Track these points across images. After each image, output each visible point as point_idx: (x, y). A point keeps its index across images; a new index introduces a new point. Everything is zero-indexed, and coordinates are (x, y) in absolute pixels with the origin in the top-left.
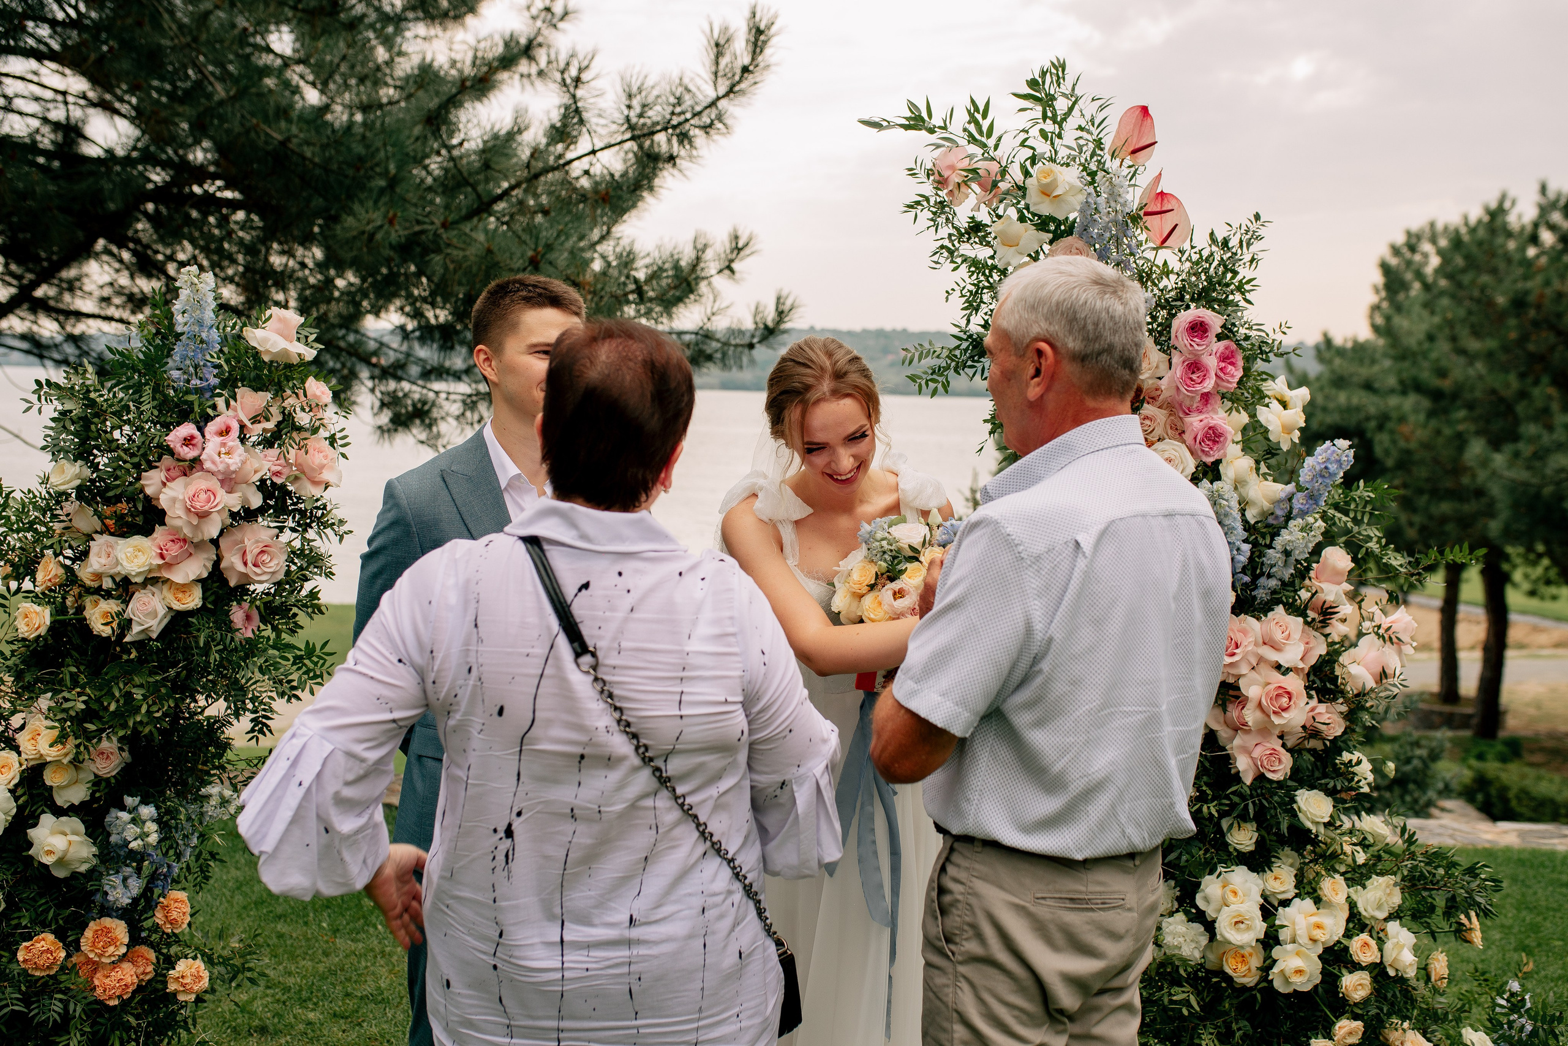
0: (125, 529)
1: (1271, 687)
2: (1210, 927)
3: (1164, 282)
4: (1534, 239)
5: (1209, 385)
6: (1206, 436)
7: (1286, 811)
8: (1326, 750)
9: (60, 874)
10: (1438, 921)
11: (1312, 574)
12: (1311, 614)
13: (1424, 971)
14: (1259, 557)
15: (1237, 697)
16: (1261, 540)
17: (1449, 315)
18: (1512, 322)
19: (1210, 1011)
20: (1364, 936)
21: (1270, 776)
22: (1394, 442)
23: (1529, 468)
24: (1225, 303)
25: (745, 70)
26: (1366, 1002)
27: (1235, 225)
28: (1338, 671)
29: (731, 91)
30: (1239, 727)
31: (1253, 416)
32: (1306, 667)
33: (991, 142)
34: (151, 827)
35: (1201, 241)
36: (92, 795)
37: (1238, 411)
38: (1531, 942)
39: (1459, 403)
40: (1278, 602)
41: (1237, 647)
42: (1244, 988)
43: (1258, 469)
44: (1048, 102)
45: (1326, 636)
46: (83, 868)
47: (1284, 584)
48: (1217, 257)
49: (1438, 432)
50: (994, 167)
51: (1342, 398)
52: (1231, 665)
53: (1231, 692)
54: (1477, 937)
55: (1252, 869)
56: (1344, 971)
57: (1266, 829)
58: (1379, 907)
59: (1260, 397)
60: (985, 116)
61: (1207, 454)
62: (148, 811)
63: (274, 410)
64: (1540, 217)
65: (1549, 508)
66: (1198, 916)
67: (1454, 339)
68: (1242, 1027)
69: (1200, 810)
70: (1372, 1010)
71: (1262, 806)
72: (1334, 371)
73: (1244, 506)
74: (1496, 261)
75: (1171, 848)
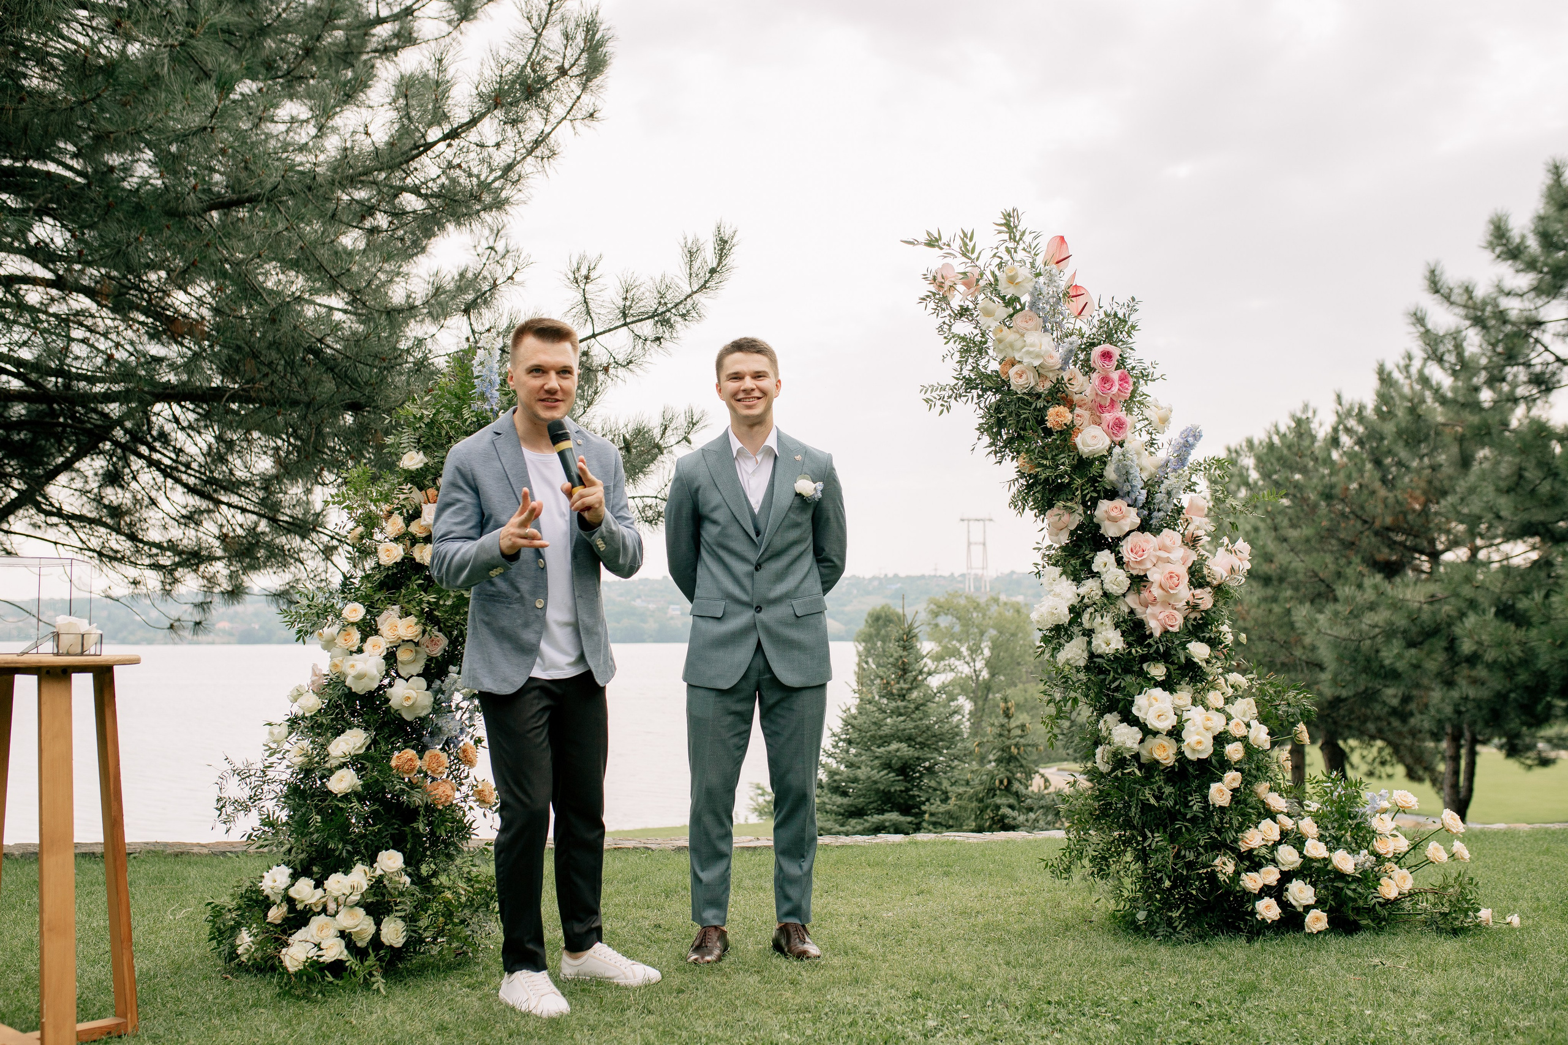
1: (1167, 571)
2: (1142, 726)
4: (1335, 442)
5: (1115, 390)
6: (1115, 424)
7: (1183, 654)
8: (1203, 617)
9: (408, 717)
11: (1184, 511)
12: (1186, 539)
14: (1152, 499)
15: (1147, 585)
16: (1152, 489)
18: (1324, 512)
20: (1237, 719)
21: (1170, 629)
23: (1349, 625)
24: (1121, 341)
25: (713, 271)
26: (1239, 761)
27: (1121, 304)
28: (1205, 571)
29: (703, 287)
30: (1147, 603)
32: (1187, 565)
33: (974, 256)
36: (427, 668)
40: (1165, 526)
41: (1144, 552)
42: (1168, 766)
45: (1197, 551)
46: (423, 713)
47: (1168, 515)
50: (977, 272)
52: (1141, 563)
53: (1143, 581)
54: (1306, 737)
55: (1165, 689)
56: (1227, 744)
57: (1172, 663)
58: (1244, 715)
60: (971, 240)
61: (1116, 435)
64: (1340, 422)
65: (1368, 660)
66: (1133, 721)
67: (1276, 529)
68: (1168, 790)
69: (1130, 653)
70: (1246, 767)
71: (1168, 648)
73: (1140, 469)
74: (1305, 460)
75: (1114, 680)
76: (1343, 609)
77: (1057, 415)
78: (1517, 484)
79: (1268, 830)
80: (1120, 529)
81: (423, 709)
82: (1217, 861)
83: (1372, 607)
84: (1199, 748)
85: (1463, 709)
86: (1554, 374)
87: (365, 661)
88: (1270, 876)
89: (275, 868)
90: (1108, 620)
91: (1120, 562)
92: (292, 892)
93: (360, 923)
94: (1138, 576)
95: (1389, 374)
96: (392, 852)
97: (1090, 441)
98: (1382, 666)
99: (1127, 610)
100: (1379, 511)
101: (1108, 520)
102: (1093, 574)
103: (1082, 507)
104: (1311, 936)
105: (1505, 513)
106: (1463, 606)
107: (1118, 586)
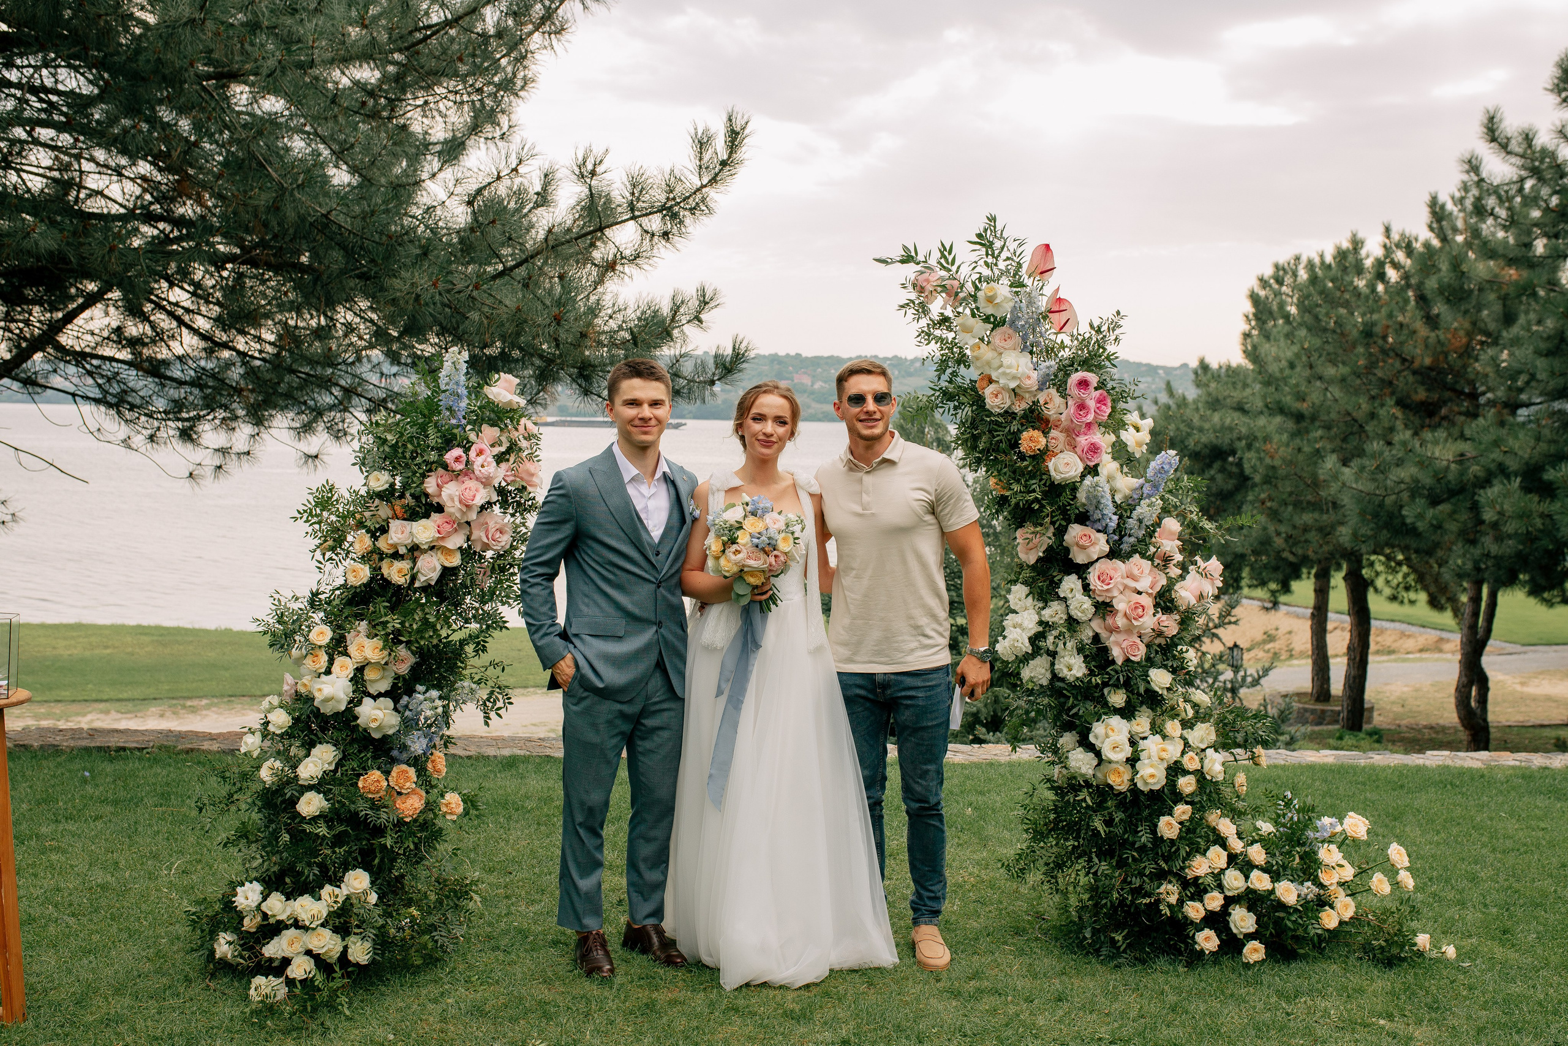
0: (412, 515)
1: (1132, 603)
2: (1098, 754)
3: (1062, 354)
4: (1381, 276)
5: (1090, 418)
6: (1090, 449)
7: (1143, 681)
8: (1167, 644)
9: (376, 736)
10: (1239, 751)
11: (1156, 535)
12: (1157, 561)
13: (1230, 780)
14: (1123, 524)
15: (1112, 611)
16: (1124, 514)
17: (1307, 345)
18: (1360, 349)
19: (1100, 806)
20: (1191, 754)
21: (1133, 659)
22: (1260, 459)
23: (1374, 480)
24: (1100, 367)
25: (724, 164)
26: (1193, 794)
27: (1105, 318)
28: (1174, 596)
29: (713, 180)
30: (1112, 630)
31: (1118, 437)
32: (1154, 592)
33: (954, 268)
34: (439, 703)
35: (1084, 329)
36: (394, 686)
37: (1109, 434)
39: (1317, 424)
40: (1135, 551)
41: (1111, 580)
42: (1121, 793)
43: (1122, 471)
44: (989, 246)
45: (1166, 574)
46: (391, 732)
47: (1139, 541)
48: (1094, 338)
49: (1299, 450)
50: (956, 284)
51: (1216, 418)
52: (1108, 590)
53: (1108, 608)
54: (1263, 762)
55: (1123, 718)
56: (1180, 776)
57: (1132, 692)
58: (1202, 741)
59: (1122, 425)
60: (950, 253)
61: (1090, 460)
62: (434, 693)
63: (503, 439)
64: (1386, 257)
65: (1391, 516)
66: (1090, 747)
67: (1311, 367)
68: (1119, 816)
69: (1090, 682)
70: (1197, 799)
71: (1128, 678)
72: (1209, 394)
73: (1113, 492)
74: (1347, 296)
75: (1073, 707)
76: (1370, 464)
77: (1031, 440)
78: (1558, 348)
79: (1217, 857)
80: (1089, 556)
81: (391, 727)
82: (1162, 889)
83: (1399, 463)
84: (1151, 781)
87: (333, 684)
88: (1214, 900)
89: (247, 884)
90: (1071, 646)
91: (1086, 588)
92: (264, 907)
93: (327, 943)
94: (1104, 604)
95: (1443, 207)
96: (359, 872)
97: (1062, 468)
98: (1404, 524)
99: (1091, 634)
100: (1418, 351)
101: (1077, 544)
102: (1059, 598)
103: (1052, 530)
104: (1247, 966)
105: (1542, 376)
106: (1493, 466)
107: (1083, 612)
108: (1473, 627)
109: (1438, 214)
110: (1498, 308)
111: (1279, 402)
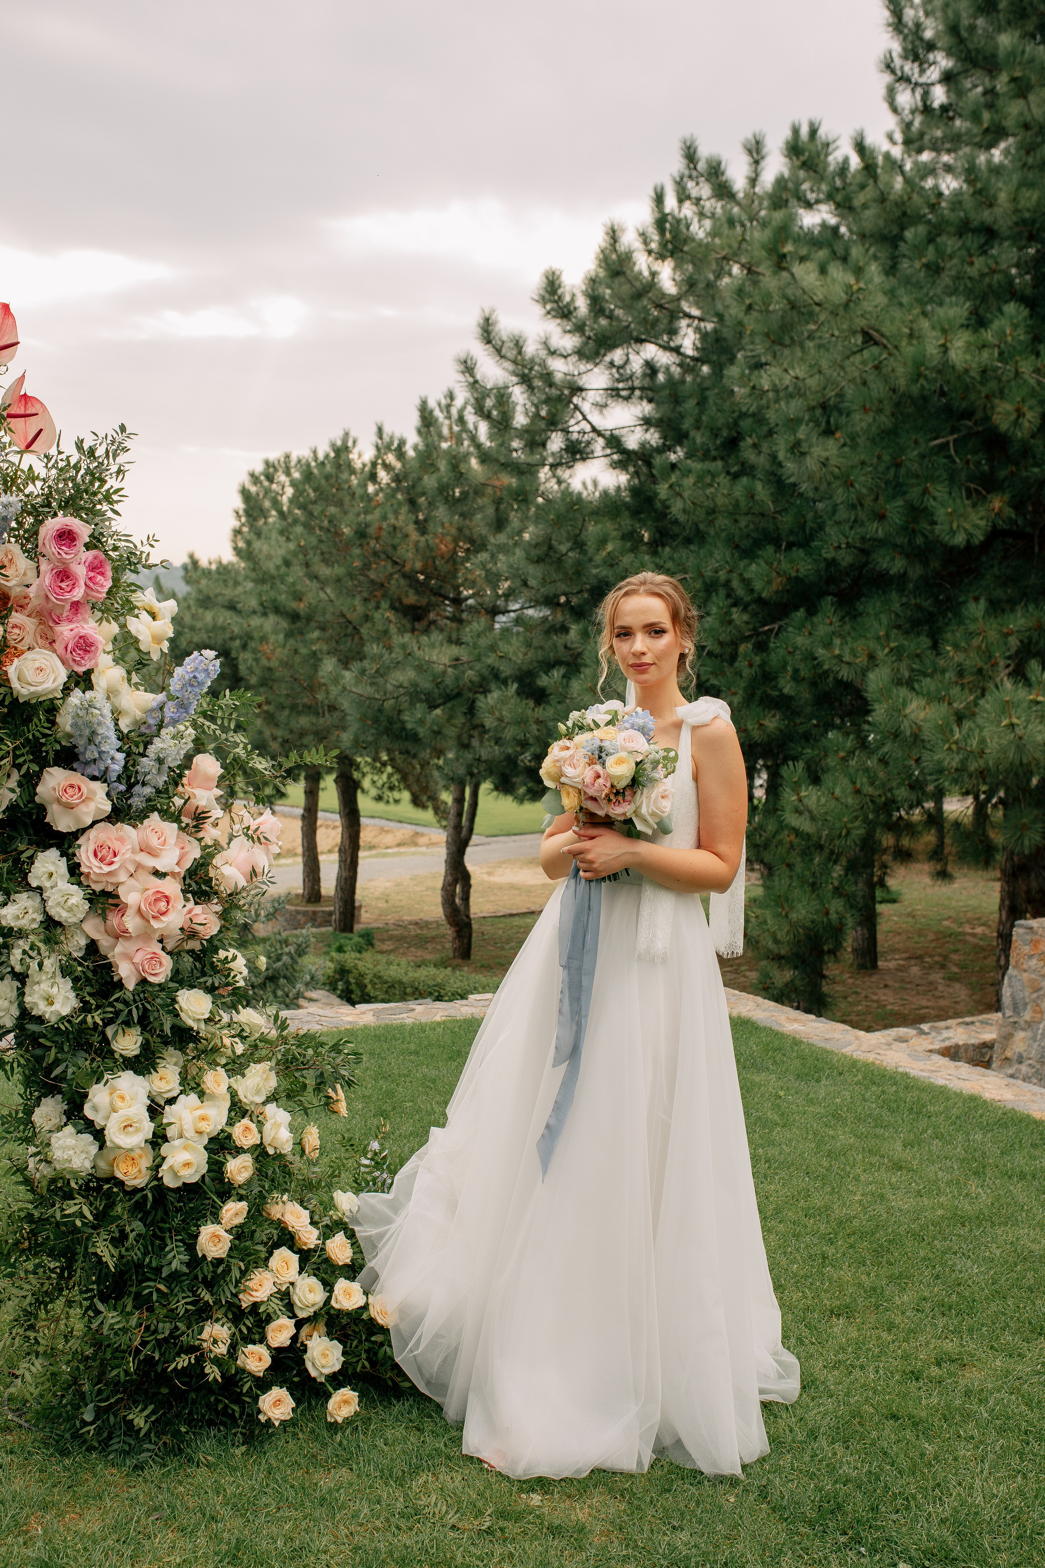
1: (150, 892)
2: (99, 1135)
3: (30, 488)
4: (373, 477)
5: (78, 593)
6: (77, 645)
7: (169, 1012)
8: (203, 950)
10: (309, 1097)
11: (185, 780)
12: (185, 820)
13: (299, 1145)
14: (133, 766)
15: (117, 905)
16: (134, 749)
17: (302, 543)
18: (357, 551)
19: (102, 1218)
20: (246, 1121)
21: (151, 979)
22: (257, 660)
23: (372, 684)
24: (92, 512)
26: (249, 1182)
27: (101, 435)
28: (212, 874)
30: (120, 935)
31: (123, 626)
32: (182, 870)
35: (67, 449)
37: (108, 621)
38: (387, 1107)
39: (313, 624)
40: (153, 809)
41: (115, 856)
42: (136, 1190)
43: (129, 680)
45: (200, 840)
47: (158, 791)
48: (84, 466)
49: (296, 651)
51: (209, 616)
52: (110, 873)
53: (111, 901)
54: (342, 1108)
55: (138, 1072)
56: (228, 1157)
57: (150, 1031)
58: (258, 1092)
59: (130, 608)
61: (78, 664)
64: (377, 457)
65: (391, 721)
66: (86, 1125)
67: (307, 565)
68: (134, 1228)
69: (84, 1021)
70: (255, 1189)
71: (145, 1010)
72: (200, 591)
73: (116, 715)
74: (341, 494)
75: (57, 1062)
76: (371, 667)
78: (547, 555)
79: (283, 1264)
80: (78, 820)
82: (205, 1335)
83: (399, 666)
84: (184, 1172)
85: (476, 771)
86: (588, 443)
90: (50, 964)
91: (74, 870)
94: (105, 894)
95: (431, 412)
97: (30, 676)
98: (404, 729)
99: (83, 942)
100: (410, 555)
101: (59, 801)
102: (28, 888)
103: (16, 776)
104: (334, 1427)
105: (532, 582)
106: (486, 672)
107: (70, 910)
108: (458, 827)
109: (427, 420)
110: (490, 511)
111: (275, 600)
